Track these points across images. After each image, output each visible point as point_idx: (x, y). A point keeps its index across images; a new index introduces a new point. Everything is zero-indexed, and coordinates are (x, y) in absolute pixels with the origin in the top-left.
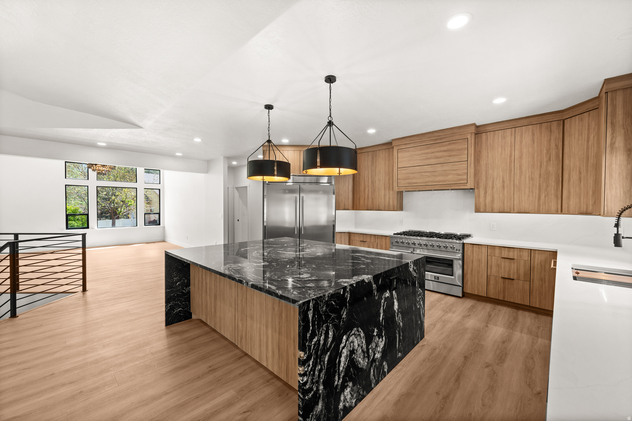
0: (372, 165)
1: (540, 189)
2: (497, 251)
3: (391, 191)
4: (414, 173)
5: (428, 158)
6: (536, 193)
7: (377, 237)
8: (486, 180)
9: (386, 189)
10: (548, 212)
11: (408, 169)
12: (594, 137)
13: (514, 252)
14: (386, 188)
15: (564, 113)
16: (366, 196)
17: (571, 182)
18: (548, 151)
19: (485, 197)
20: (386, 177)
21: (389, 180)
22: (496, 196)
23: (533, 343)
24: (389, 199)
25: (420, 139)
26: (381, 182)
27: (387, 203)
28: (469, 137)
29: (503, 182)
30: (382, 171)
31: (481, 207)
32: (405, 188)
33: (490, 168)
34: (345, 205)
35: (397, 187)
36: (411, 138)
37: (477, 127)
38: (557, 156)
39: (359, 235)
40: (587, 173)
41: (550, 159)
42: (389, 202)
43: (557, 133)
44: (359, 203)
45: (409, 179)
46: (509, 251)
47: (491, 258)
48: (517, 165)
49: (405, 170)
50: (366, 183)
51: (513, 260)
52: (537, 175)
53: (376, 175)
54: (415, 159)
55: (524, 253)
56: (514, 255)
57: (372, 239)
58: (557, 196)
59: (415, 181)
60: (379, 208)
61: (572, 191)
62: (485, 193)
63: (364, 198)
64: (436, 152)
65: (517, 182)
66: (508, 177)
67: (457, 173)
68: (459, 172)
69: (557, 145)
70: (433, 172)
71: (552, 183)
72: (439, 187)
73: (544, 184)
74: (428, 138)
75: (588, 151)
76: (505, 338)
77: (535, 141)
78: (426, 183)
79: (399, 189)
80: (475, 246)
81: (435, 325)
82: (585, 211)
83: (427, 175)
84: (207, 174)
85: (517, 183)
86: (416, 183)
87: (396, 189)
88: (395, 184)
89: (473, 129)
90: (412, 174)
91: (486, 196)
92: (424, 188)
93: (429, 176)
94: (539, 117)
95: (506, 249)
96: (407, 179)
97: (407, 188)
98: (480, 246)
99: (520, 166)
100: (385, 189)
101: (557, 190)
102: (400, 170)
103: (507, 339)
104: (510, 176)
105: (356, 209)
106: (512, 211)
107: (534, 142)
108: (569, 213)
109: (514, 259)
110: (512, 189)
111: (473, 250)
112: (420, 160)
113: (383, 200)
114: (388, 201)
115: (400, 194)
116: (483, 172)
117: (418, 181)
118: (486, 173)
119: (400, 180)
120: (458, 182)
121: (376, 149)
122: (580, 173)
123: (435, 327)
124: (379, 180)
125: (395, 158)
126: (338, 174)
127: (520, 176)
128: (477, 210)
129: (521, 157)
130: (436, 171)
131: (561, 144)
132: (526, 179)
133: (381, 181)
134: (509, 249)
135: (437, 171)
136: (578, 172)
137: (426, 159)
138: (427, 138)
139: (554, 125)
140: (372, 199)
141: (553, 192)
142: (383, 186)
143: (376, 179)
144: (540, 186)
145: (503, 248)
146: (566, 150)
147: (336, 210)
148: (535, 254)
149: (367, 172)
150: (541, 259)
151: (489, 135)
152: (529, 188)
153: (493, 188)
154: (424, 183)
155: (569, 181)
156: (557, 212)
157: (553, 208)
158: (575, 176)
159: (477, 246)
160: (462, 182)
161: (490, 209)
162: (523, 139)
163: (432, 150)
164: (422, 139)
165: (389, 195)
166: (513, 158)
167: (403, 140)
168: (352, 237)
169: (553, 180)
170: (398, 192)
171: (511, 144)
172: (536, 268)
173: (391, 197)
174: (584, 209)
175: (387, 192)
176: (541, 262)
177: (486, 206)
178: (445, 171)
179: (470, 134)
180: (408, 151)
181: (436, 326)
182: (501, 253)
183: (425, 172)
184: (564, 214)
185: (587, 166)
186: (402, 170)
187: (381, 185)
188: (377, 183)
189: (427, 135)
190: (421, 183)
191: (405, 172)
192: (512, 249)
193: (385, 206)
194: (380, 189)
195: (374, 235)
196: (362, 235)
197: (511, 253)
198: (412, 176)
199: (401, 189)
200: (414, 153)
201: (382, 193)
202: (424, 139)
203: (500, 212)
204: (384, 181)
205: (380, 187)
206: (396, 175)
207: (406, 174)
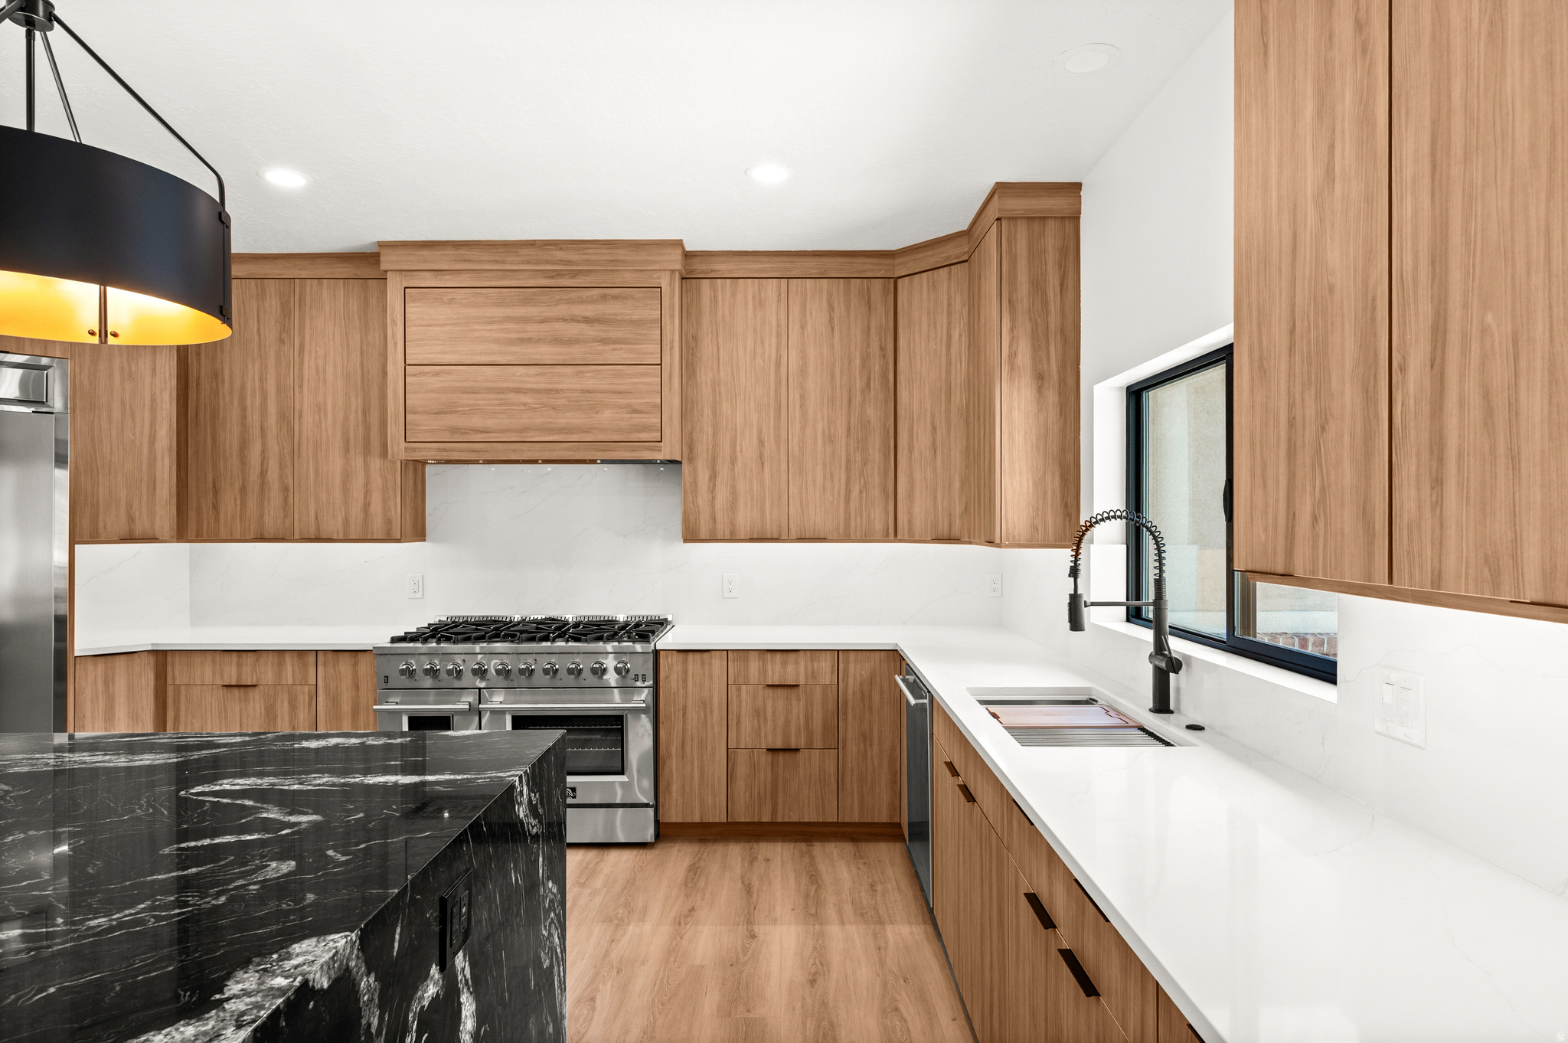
0: (282, 341)
1: (848, 470)
2: (754, 666)
3: (377, 461)
4: (473, 391)
5: (529, 340)
6: (840, 480)
7: (312, 659)
8: (715, 434)
9: (352, 451)
10: (867, 538)
11: (449, 373)
12: (960, 336)
13: (797, 663)
14: (352, 443)
15: (897, 261)
16: (254, 476)
17: (916, 453)
18: (865, 359)
19: (712, 490)
20: (353, 399)
21: (364, 411)
22: (742, 488)
23: (879, 949)
24: (368, 492)
25: (496, 262)
26: (326, 415)
27: (356, 509)
28: (664, 283)
29: (761, 443)
30: (330, 370)
31: (702, 523)
32: (439, 450)
33: (724, 396)
34: (131, 519)
35: (403, 445)
36: (462, 252)
37: (688, 255)
38: (884, 376)
39: (214, 661)
40: (949, 431)
41: (868, 385)
42: (366, 508)
43: (881, 316)
44: (215, 506)
45: (456, 412)
46: (784, 663)
47: (739, 690)
48: (795, 395)
49: (437, 374)
50: (254, 419)
51: (795, 690)
52: (841, 428)
53: (305, 384)
54: (476, 334)
55: (823, 664)
56: (798, 675)
57: (289, 668)
58: (885, 491)
59: (476, 421)
60: (318, 526)
61: (918, 476)
62: (713, 477)
64: (558, 320)
65: (794, 444)
66: (772, 431)
67: (628, 406)
68: (635, 401)
69: (883, 346)
70: (548, 391)
71: (876, 455)
72: (568, 449)
73: (858, 458)
74: (528, 262)
75: (948, 372)
76: (811, 962)
77: (836, 328)
78: (519, 431)
79: (414, 450)
80: (691, 656)
81: (593, 999)
82: (946, 532)
83: (524, 404)
85: (796, 449)
86: (482, 432)
87: (399, 449)
88: (395, 430)
89: (676, 261)
90: (465, 396)
91: (714, 485)
92: (515, 451)
93: (534, 408)
94: (845, 260)
95: (778, 656)
96: (445, 413)
97: (445, 450)
98: (706, 655)
99: (802, 397)
100: (347, 450)
101: (886, 475)
102: (415, 375)
103: (818, 963)
104: (777, 427)
105: (199, 538)
106: (784, 536)
107: (833, 328)
108: (914, 539)
109: (798, 686)
110: (784, 467)
111: (685, 672)
112: (498, 341)
113: (338, 495)
114: (361, 507)
115: (416, 469)
116: (706, 410)
117: (490, 423)
118: (714, 413)
119: (415, 413)
120: (634, 437)
121: (304, 274)
122: (934, 429)
123: (594, 1009)
124: (320, 408)
125: (394, 321)
126: (92, 333)
127: (803, 429)
128: (691, 536)
129: (803, 371)
130: (557, 391)
131: (891, 346)
132: (815, 439)
133: (330, 413)
134: (784, 655)
135: (562, 390)
136: (929, 427)
137: (522, 341)
138: (523, 263)
139: (877, 286)
140: (286, 489)
141: (877, 479)
142: (339, 435)
143: (301, 403)
144: (848, 461)
145: (769, 655)
146: (902, 364)
147: (73, 541)
148: (847, 663)
149: (257, 366)
150: (861, 676)
151: (720, 289)
152: (824, 465)
153: (733, 461)
154: (514, 431)
155: (911, 449)
156: (885, 539)
157: (878, 526)
158: (923, 439)
159: (697, 656)
160: (644, 436)
161: (727, 532)
162: (808, 318)
163: (541, 309)
164: (503, 262)
165: (367, 476)
166: (783, 369)
167: (426, 253)
168: (178, 674)
169: (877, 447)
170: (405, 463)
171: (778, 326)
172: (850, 704)
173: (377, 482)
175: (358, 463)
176: (861, 685)
178: (589, 392)
179: (668, 274)
180: (451, 301)
181: (598, 1003)
182: (765, 671)
183: (517, 391)
184: (900, 541)
185: (948, 411)
186: (425, 374)
187: (330, 432)
188: (309, 420)
189: (524, 251)
190: (503, 431)
191: (435, 382)
192: (792, 656)
193: (346, 522)
194: (324, 447)
195: (295, 654)
196: (234, 655)
197: (790, 668)
198: (466, 399)
199: (419, 449)
200: (473, 312)
201: (335, 464)
202: (512, 263)
203: (752, 540)
204: (341, 415)
205: (324, 440)
206: (395, 395)
207: (444, 390)
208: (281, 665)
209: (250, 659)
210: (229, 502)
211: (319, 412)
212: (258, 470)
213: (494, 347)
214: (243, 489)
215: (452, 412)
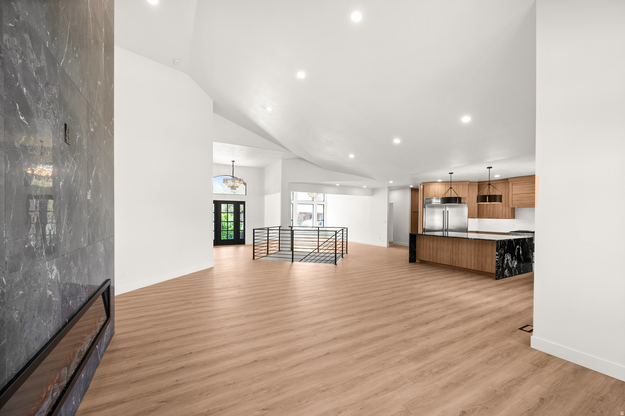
3: (507, 208)
4: (524, 198)
11: (519, 195)
16: (488, 210)
21: (505, 201)
24: (506, 212)
34: (472, 215)
36: (521, 178)
42: (505, 214)
44: (483, 214)
49: (517, 195)
54: (524, 189)
59: (524, 202)
60: (498, 216)
63: (487, 212)
84: (372, 197)
87: (511, 206)
88: (510, 203)
97: (519, 206)
100: (502, 206)
105: (481, 218)
112: (528, 190)
113: (501, 212)
115: (513, 210)
117: (527, 202)
119: (514, 201)
125: (510, 188)
137: (532, 190)
140: (493, 212)
147: (468, 218)
165: (506, 210)
167: (516, 178)
170: (512, 208)
173: (507, 210)
175: (504, 208)
180: (520, 185)
183: (531, 197)
186: (514, 195)
189: (533, 177)
191: (517, 196)
193: (502, 216)
198: (522, 199)
199: (514, 206)
200: (524, 186)
201: (501, 208)
206: (510, 198)
207: (518, 198)
210: (485, 213)
213: (527, 191)
215: (520, 201)
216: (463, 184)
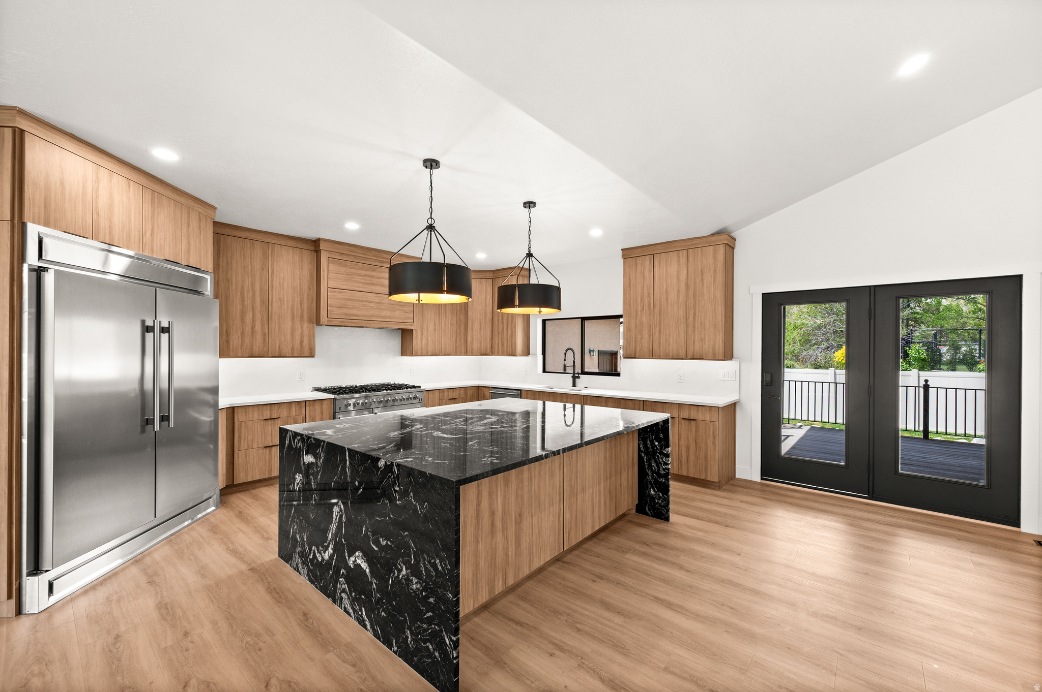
0: (263, 269)
1: (456, 334)
2: (446, 394)
3: (306, 324)
4: (354, 301)
6: (454, 337)
7: (303, 404)
9: (296, 319)
10: (460, 354)
11: (344, 293)
13: (456, 392)
14: (296, 316)
16: (248, 328)
17: (474, 330)
19: (422, 339)
20: (296, 297)
21: (301, 304)
22: (430, 339)
24: (302, 336)
25: (364, 254)
26: (284, 304)
27: (297, 344)
30: (285, 285)
31: (419, 350)
32: (340, 321)
35: (326, 319)
36: (351, 248)
40: (486, 325)
42: (302, 342)
45: (347, 308)
46: (453, 392)
47: (442, 401)
49: (340, 293)
50: (248, 303)
52: (455, 321)
53: (274, 289)
54: (355, 279)
55: (461, 391)
56: (456, 395)
57: (294, 409)
59: (354, 312)
60: (280, 352)
61: (475, 337)
65: (443, 326)
67: (404, 310)
68: (406, 309)
70: (379, 303)
71: (463, 330)
72: (385, 324)
73: (458, 330)
74: (375, 256)
75: (486, 308)
78: (370, 316)
79: (331, 321)
80: (430, 392)
82: (484, 353)
83: (371, 307)
86: (356, 316)
87: (325, 321)
88: (323, 313)
92: (368, 323)
93: (376, 309)
95: (452, 390)
96: (342, 308)
97: (343, 322)
98: (434, 391)
100: (293, 319)
101: (464, 335)
102: (332, 292)
106: (440, 354)
108: (472, 354)
109: (456, 399)
110: (440, 333)
111: (428, 397)
112: (362, 283)
113: (289, 337)
114: (299, 341)
117: (360, 313)
118: (422, 314)
119: (331, 306)
120: (406, 321)
121: (274, 242)
122: (481, 324)
124: (281, 300)
125: (324, 270)
127: (446, 321)
130: (382, 303)
132: (449, 324)
133: (286, 303)
135: (384, 303)
136: (479, 323)
138: (372, 256)
140: (264, 334)
141: (462, 337)
142: (290, 313)
143: (272, 297)
144: (456, 331)
145: (449, 390)
148: (467, 390)
149: (250, 279)
150: (470, 394)
152: (451, 333)
153: (428, 330)
154: (368, 316)
155: (472, 329)
157: (463, 351)
158: (477, 326)
159: (432, 392)
160: (409, 321)
161: (426, 353)
164: (366, 255)
165: (302, 330)
167: (338, 246)
169: (463, 328)
173: (306, 333)
174: (484, 351)
175: (298, 325)
176: (470, 397)
177: (422, 349)
180: (346, 266)
182: (448, 395)
183: (369, 302)
185: (485, 319)
186: (335, 292)
187: (285, 311)
188: (276, 305)
189: (374, 252)
190: (364, 316)
191: (340, 296)
192: (455, 390)
193: (293, 349)
194: (283, 317)
195: (297, 403)
196: (269, 406)
197: (454, 393)
198: (351, 303)
199: (333, 321)
200: (354, 271)
201: (288, 325)
202: (369, 255)
203: (432, 355)
204: (290, 304)
205: (283, 314)
206: (324, 297)
207: (342, 299)
208: (290, 408)
209: (276, 407)
211: (281, 301)
212: (250, 325)
213: (361, 285)
214: (243, 334)
215: (345, 308)
216: (200, 213)
